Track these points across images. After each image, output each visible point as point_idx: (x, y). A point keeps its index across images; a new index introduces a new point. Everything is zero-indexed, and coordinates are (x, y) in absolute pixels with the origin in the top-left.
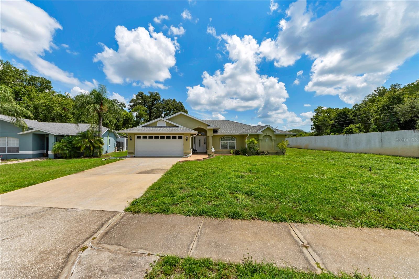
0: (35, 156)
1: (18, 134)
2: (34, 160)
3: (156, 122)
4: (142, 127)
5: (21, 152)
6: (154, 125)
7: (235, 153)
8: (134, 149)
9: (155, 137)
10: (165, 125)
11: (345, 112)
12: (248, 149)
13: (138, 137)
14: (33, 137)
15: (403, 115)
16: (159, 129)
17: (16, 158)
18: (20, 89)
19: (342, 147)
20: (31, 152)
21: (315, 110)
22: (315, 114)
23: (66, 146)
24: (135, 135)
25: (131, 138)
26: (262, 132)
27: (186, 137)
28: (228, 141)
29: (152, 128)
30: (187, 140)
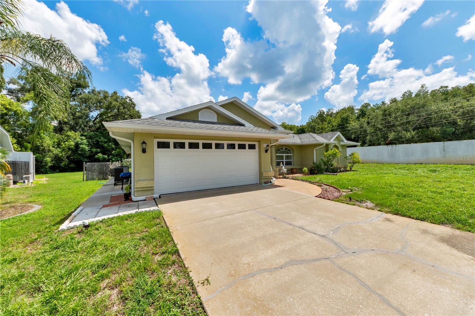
3: (197, 112)
7: (309, 172)
9: (203, 144)
10: (216, 121)
11: (303, 129)
12: (321, 165)
16: (204, 125)
24: (155, 138)
25: (144, 147)
26: (334, 140)
27: (265, 145)
28: (284, 155)
29: (197, 124)
30: (266, 151)
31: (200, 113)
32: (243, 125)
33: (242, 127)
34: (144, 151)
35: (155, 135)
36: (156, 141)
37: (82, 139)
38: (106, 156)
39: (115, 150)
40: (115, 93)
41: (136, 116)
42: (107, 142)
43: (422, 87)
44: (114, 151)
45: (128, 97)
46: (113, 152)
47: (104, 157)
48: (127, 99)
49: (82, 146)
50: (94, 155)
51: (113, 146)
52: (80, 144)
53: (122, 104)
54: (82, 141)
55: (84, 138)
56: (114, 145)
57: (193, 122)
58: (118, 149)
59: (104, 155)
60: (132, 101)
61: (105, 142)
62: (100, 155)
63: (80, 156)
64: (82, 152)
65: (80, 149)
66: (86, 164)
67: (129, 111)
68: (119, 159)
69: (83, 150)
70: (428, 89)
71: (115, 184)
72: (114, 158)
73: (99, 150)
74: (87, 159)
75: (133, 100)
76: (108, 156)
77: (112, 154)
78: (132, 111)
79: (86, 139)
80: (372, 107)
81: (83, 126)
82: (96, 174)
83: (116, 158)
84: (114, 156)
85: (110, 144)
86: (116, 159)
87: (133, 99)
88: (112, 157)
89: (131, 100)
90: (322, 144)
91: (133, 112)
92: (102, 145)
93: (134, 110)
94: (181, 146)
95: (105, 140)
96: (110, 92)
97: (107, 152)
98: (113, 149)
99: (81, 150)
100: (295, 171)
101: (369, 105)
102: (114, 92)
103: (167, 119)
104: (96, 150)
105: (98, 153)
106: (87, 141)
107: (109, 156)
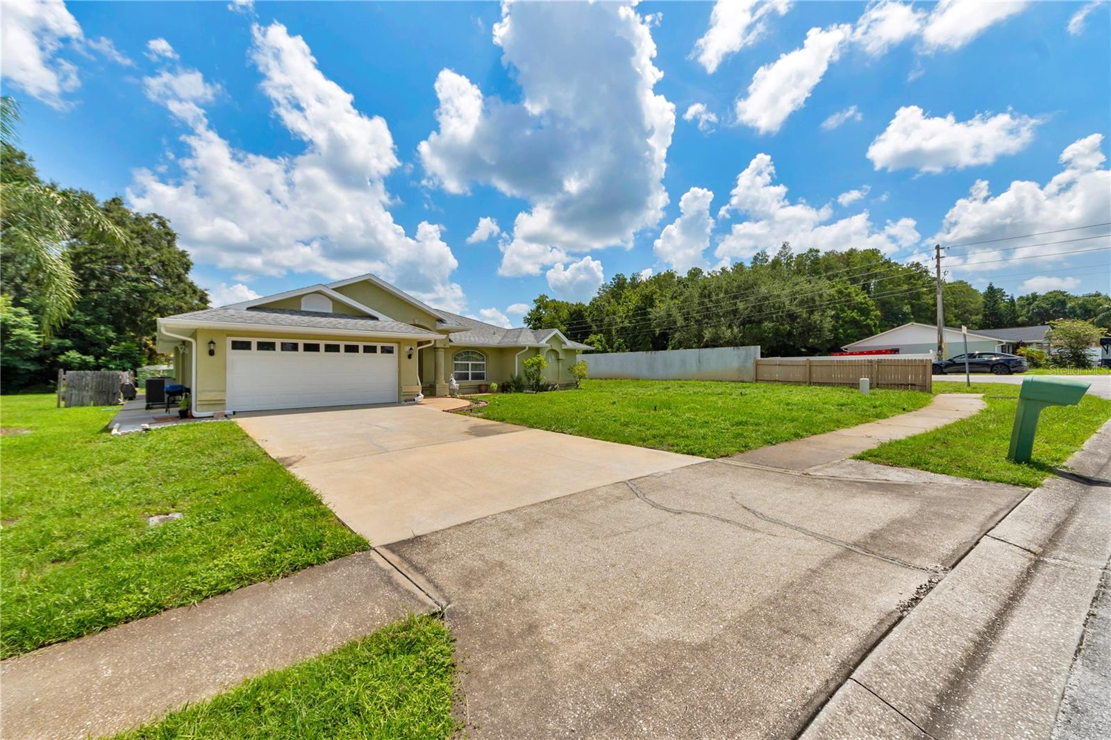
3: (298, 298)
7: (500, 389)
9: (305, 345)
10: (330, 311)
11: (580, 311)
12: (524, 379)
13: (237, 346)
15: (659, 325)
16: (306, 319)
19: (645, 372)
21: (535, 301)
22: (534, 307)
24: (228, 335)
25: (212, 348)
26: (547, 342)
27: (407, 348)
28: (470, 363)
29: (296, 317)
30: (410, 357)
31: (303, 300)
32: (376, 319)
33: (371, 322)
34: (211, 353)
35: (229, 333)
36: (229, 340)
37: (18, 315)
38: (90, 359)
39: (116, 344)
40: (117, 202)
41: (178, 263)
42: (93, 324)
43: (784, 247)
44: (112, 347)
45: (156, 216)
46: (111, 349)
47: (84, 361)
48: (152, 219)
49: (18, 331)
50: (55, 355)
51: (112, 334)
52: (14, 327)
53: (138, 233)
54: (18, 320)
55: (23, 311)
56: (114, 331)
57: (291, 314)
58: (125, 341)
59: (84, 354)
60: (167, 228)
61: (88, 324)
62: (74, 355)
63: (10, 356)
64: (19, 345)
65: (13, 339)
66: (65, 374)
67: (157, 250)
68: (128, 365)
69: (20, 341)
70: (792, 251)
71: (148, 408)
72: (115, 362)
73: (68, 343)
74: (33, 364)
75: (168, 224)
76: (97, 358)
77: (105, 354)
78: (165, 251)
79: (31, 313)
80: (707, 275)
81: (18, 281)
82: (89, 394)
83: (118, 362)
84: (115, 358)
85: (102, 328)
86: (117, 365)
87: (169, 221)
88: (109, 361)
89: (162, 223)
90: (524, 348)
91: (170, 252)
92: (78, 331)
93: (171, 250)
94: (269, 346)
95: (88, 319)
96: (102, 198)
97: (92, 349)
98: (110, 341)
99: (18, 342)
100: (483, 388)
101: (701, 272)
102: (114, 200)
103: (249, 309)
104: (60, 341)
105: (68, 349)
106: (34, 319)
107: (100, 358)
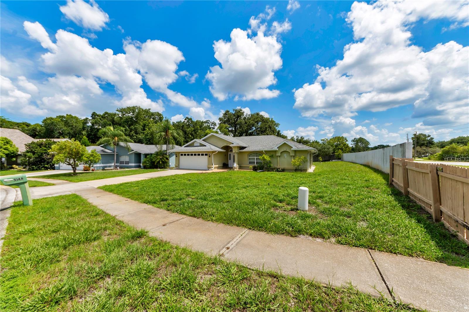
0: (136, 167)
1: (128, 153)
2: (135, 169)
3: (193, 143)
4: (185, 147)
5: (130, 164)
6: (192, 145)
7: (252, 168)
8: (178, 163)
9: (191, 154)
10: (199, 145)
13: (182, 155)
14: (135, 156)
16: (196, 148)
17: (128, 167)
18: (146, 123)
20: (133, 165)
23: (148, 161)
25: (176, 156)
26: (278, 148)
28: (255, 158)
31: (195, 143)
32: (206, 146)
36: (180, 154)
94: (185, 155)
